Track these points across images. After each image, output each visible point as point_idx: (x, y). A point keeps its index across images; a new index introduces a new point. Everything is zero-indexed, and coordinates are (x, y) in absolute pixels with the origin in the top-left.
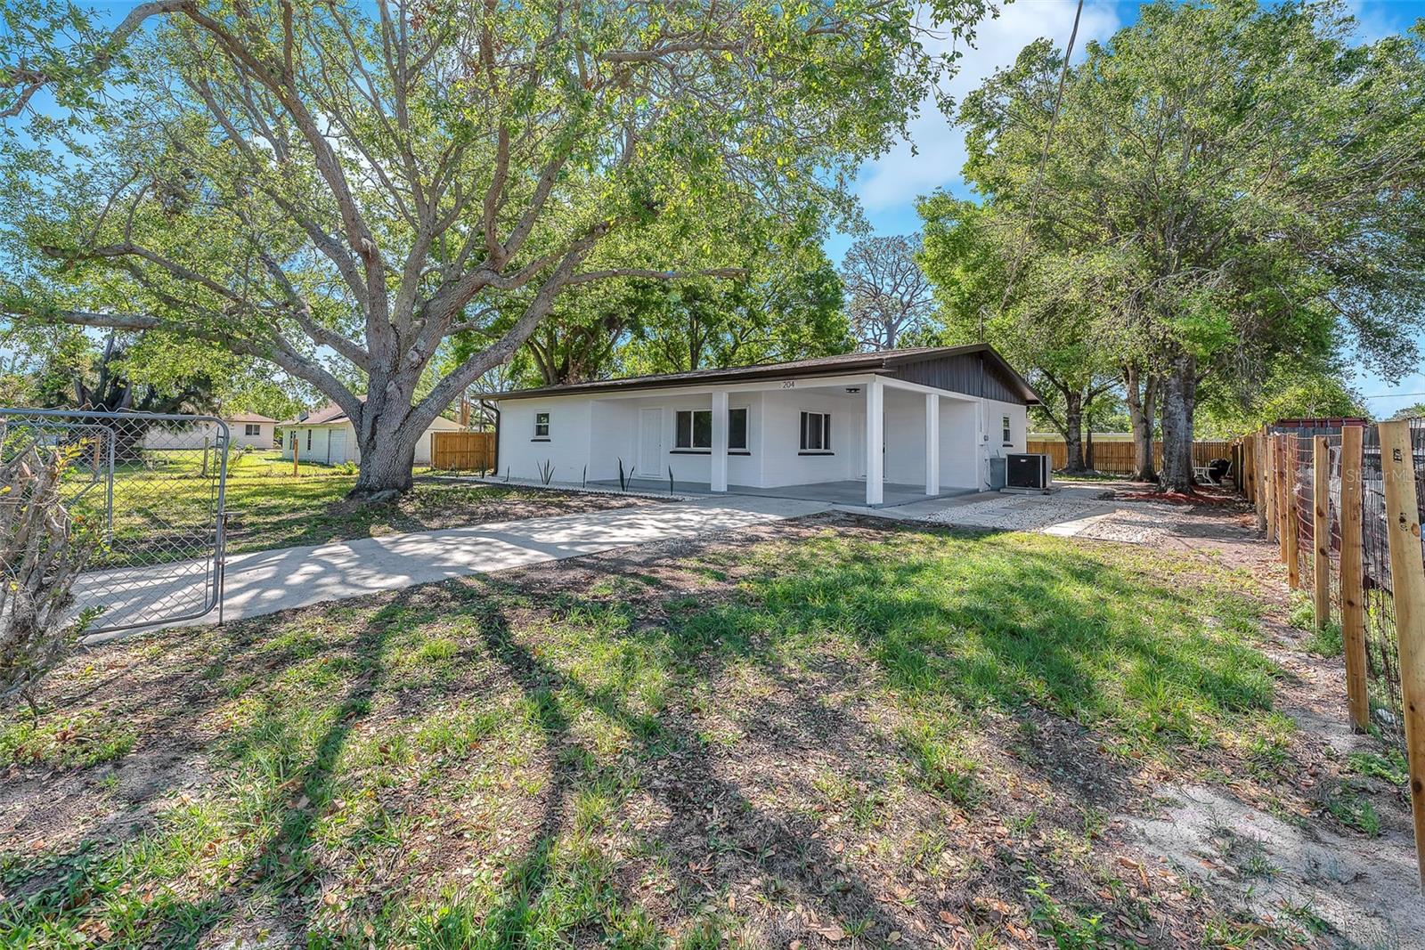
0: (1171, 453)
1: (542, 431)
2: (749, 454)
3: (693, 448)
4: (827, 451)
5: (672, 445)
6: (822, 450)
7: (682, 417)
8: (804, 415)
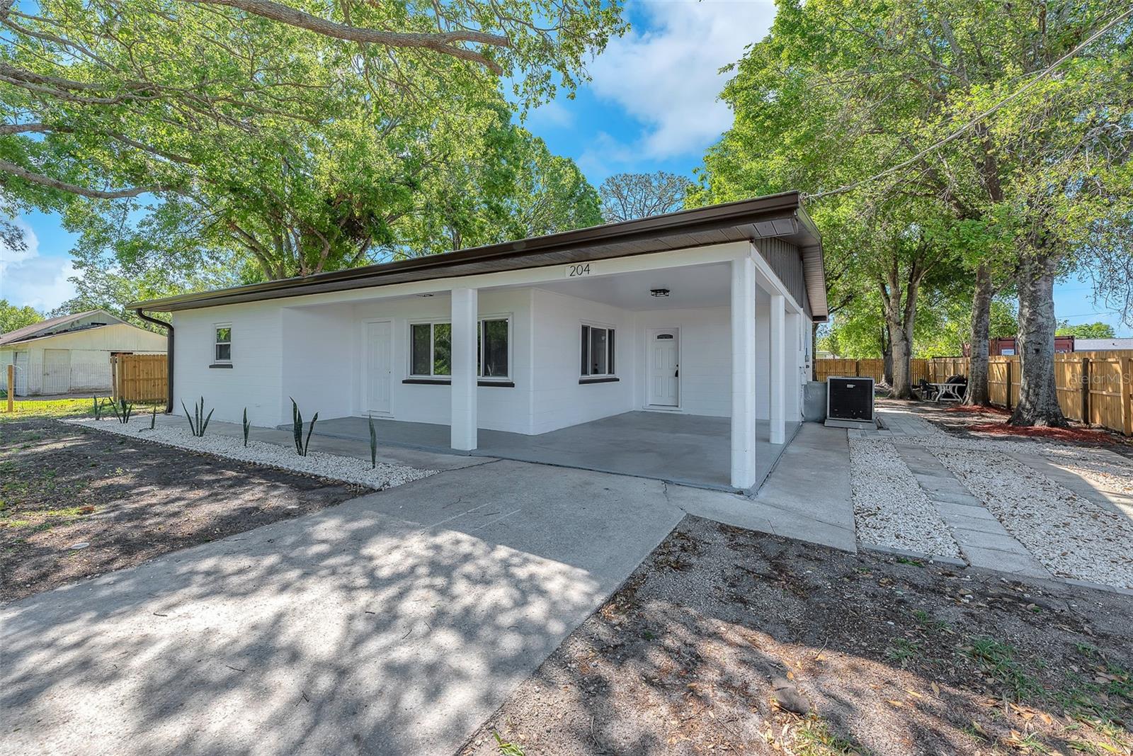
0: (1039, 376)
1: (223, 351)
2: (512, 385)
3: (433, 377)
4: (611, 376)
5: (405, 371)
6: (606, 375)
7: (419, 332)
8: (585, 329)
